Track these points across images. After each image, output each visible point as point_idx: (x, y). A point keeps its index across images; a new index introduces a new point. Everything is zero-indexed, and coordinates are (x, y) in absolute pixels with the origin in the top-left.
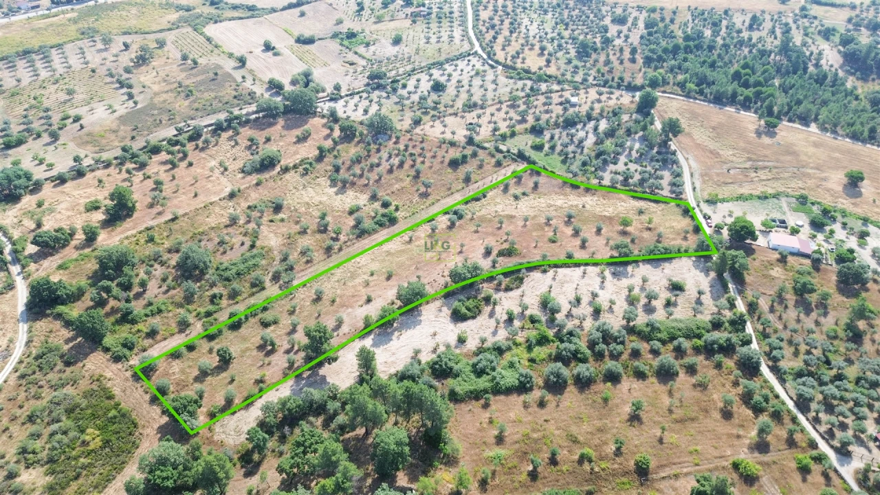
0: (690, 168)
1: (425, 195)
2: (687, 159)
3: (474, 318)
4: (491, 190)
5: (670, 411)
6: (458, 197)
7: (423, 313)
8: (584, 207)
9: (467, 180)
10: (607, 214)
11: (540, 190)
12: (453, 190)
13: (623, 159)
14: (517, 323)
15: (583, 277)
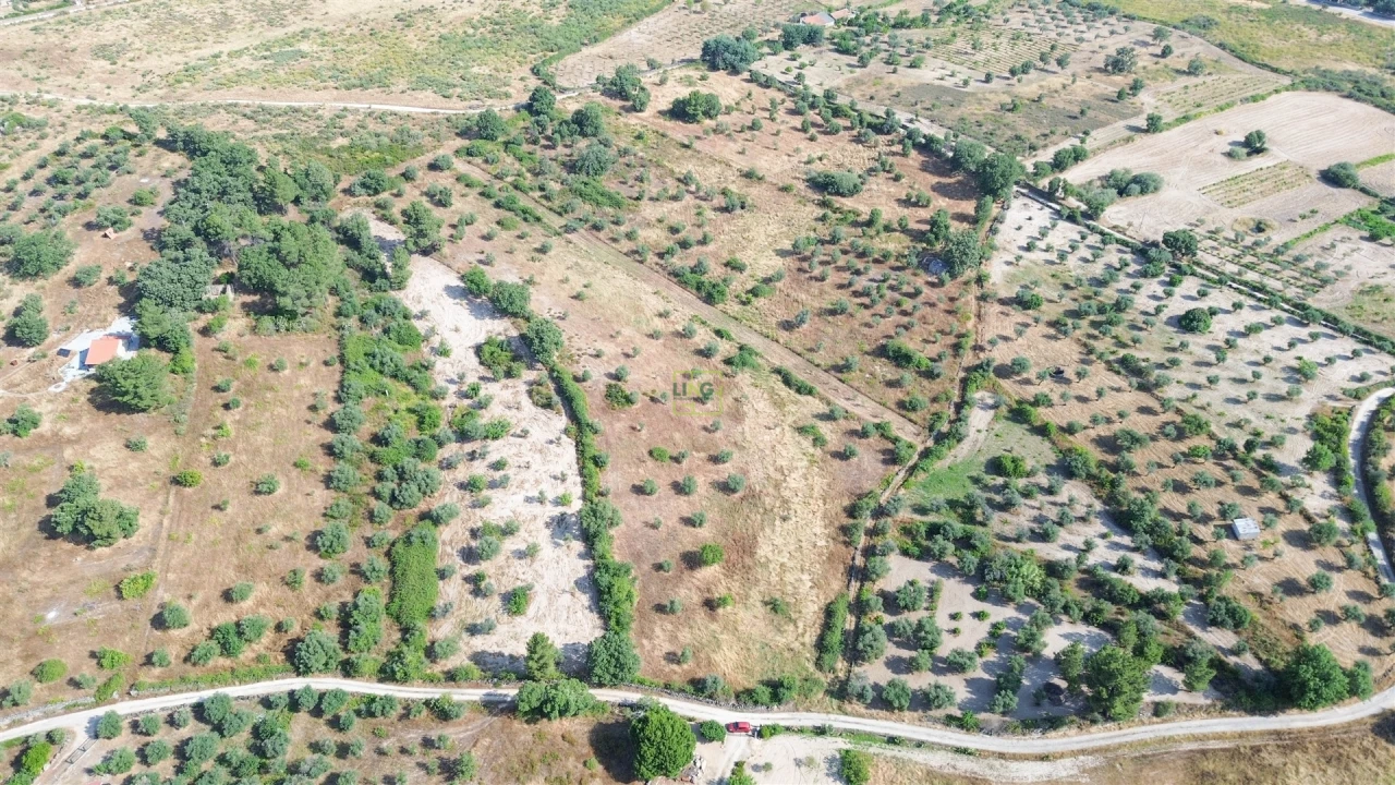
0: (1002, 756)
1: (788, 326)
2: (1044, 758)
3: (481, 363)
4: (821, 399)
5: (259, 531)
6: (789, 363)
7: (496, 321)
8: (784, 519)
9: (841, 369)
10: (763, 551)
11: (837, 463)
12: (809, 356)
13: (1001, 613)
14: (467, 402)
15: (555, 478)
